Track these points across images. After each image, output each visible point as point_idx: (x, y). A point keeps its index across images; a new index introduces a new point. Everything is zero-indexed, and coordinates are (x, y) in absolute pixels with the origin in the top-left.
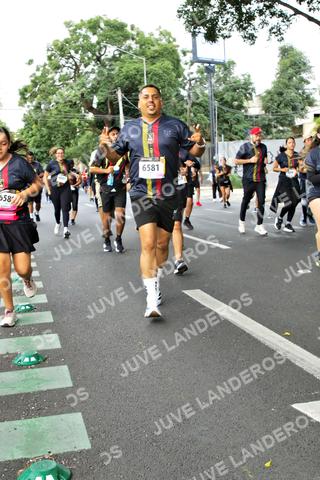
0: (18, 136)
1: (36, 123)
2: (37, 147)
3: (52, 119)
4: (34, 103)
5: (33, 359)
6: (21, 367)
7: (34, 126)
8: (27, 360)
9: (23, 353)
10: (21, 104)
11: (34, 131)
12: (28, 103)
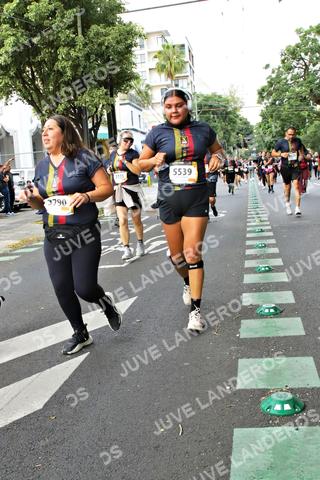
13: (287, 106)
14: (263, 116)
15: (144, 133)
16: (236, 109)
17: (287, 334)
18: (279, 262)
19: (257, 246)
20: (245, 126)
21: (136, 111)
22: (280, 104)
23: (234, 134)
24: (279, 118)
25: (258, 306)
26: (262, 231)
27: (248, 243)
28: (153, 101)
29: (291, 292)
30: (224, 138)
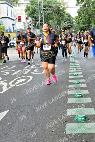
0: (75, 19)
1: (83, 13)
2: (84, 24)
3: (91, 11)
4: (83, 4)
5: (83, 119)
6: (78, 122)
7: (82, 15)
8: (80, 119)
9: (79, 116)
10: (77, 5)
11: (82, 17)
12: (80, 4)
13: (92, 8)
14: (79, 12)
15: (14, 20)
16: (64, 8)
17: (91, 132)
18: (86, 92)
19: (75, 83)
20: (69, 18)
21: (9, 8)
22: (88, 6)
23: (63, 22)
24: (87, 14)
25: (75, 116)
26: (77, 75)
27: (70, 81)
28: (19, 2)
29: (93, 109)
30: (58, 24)
